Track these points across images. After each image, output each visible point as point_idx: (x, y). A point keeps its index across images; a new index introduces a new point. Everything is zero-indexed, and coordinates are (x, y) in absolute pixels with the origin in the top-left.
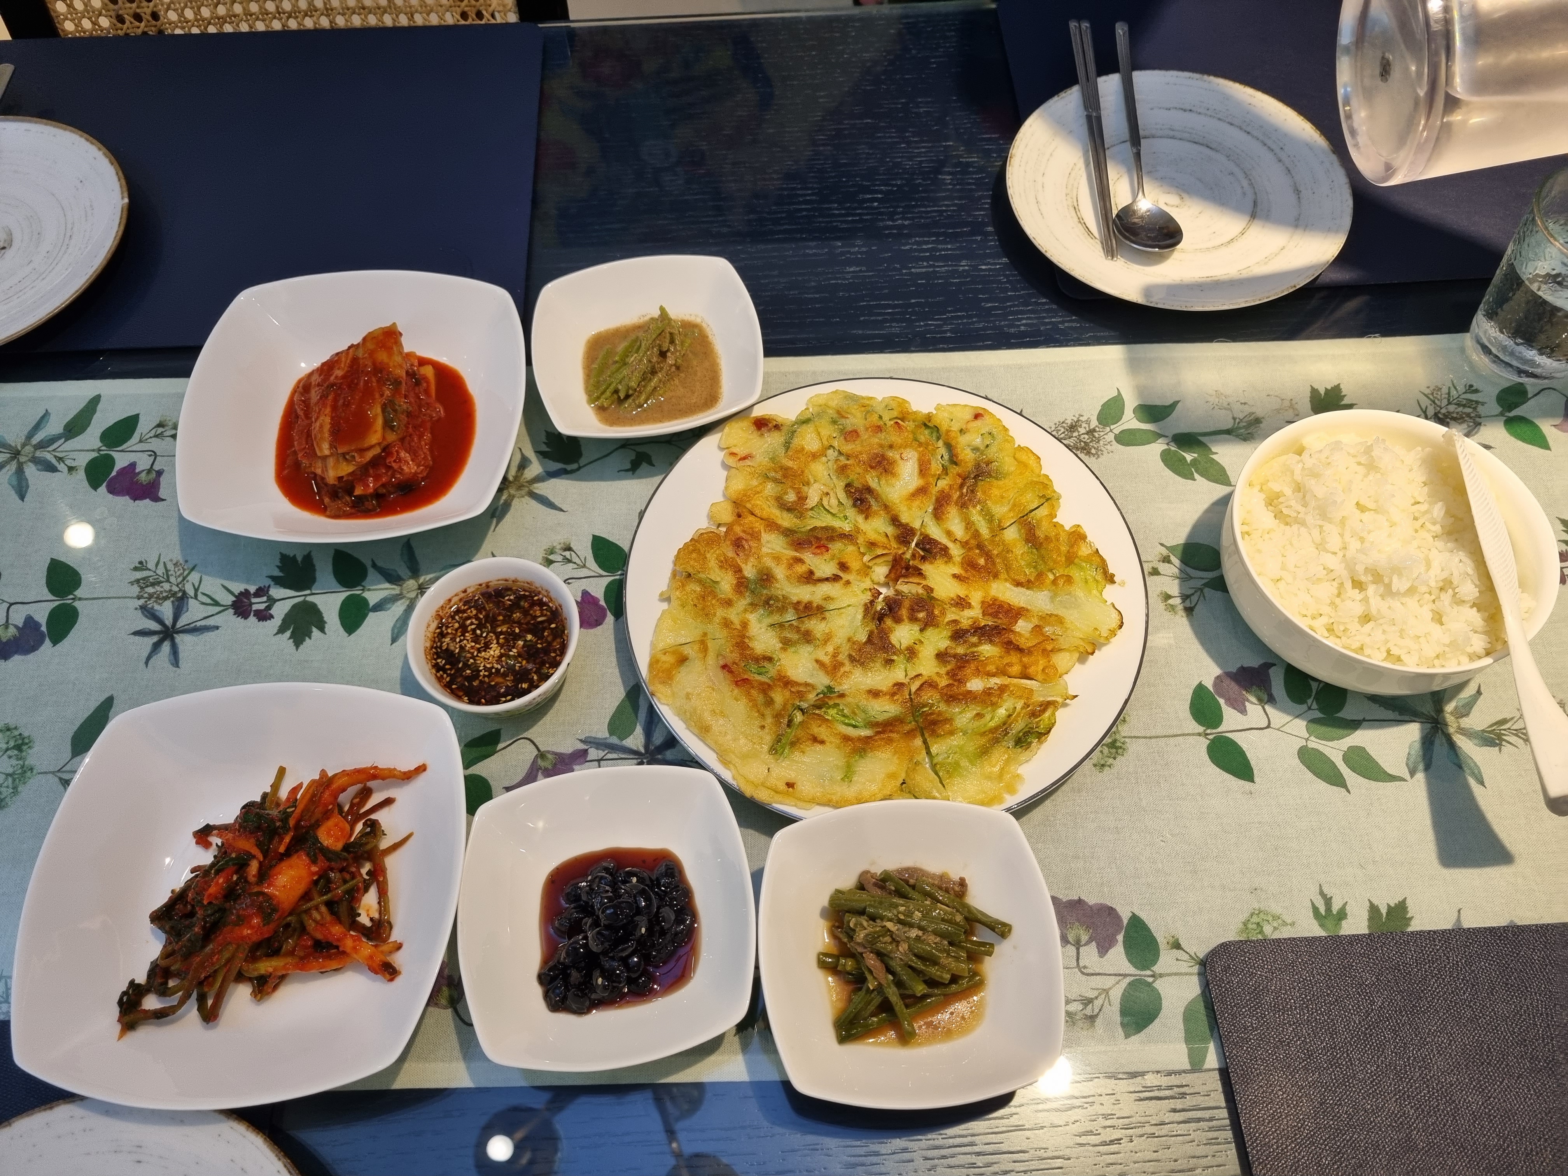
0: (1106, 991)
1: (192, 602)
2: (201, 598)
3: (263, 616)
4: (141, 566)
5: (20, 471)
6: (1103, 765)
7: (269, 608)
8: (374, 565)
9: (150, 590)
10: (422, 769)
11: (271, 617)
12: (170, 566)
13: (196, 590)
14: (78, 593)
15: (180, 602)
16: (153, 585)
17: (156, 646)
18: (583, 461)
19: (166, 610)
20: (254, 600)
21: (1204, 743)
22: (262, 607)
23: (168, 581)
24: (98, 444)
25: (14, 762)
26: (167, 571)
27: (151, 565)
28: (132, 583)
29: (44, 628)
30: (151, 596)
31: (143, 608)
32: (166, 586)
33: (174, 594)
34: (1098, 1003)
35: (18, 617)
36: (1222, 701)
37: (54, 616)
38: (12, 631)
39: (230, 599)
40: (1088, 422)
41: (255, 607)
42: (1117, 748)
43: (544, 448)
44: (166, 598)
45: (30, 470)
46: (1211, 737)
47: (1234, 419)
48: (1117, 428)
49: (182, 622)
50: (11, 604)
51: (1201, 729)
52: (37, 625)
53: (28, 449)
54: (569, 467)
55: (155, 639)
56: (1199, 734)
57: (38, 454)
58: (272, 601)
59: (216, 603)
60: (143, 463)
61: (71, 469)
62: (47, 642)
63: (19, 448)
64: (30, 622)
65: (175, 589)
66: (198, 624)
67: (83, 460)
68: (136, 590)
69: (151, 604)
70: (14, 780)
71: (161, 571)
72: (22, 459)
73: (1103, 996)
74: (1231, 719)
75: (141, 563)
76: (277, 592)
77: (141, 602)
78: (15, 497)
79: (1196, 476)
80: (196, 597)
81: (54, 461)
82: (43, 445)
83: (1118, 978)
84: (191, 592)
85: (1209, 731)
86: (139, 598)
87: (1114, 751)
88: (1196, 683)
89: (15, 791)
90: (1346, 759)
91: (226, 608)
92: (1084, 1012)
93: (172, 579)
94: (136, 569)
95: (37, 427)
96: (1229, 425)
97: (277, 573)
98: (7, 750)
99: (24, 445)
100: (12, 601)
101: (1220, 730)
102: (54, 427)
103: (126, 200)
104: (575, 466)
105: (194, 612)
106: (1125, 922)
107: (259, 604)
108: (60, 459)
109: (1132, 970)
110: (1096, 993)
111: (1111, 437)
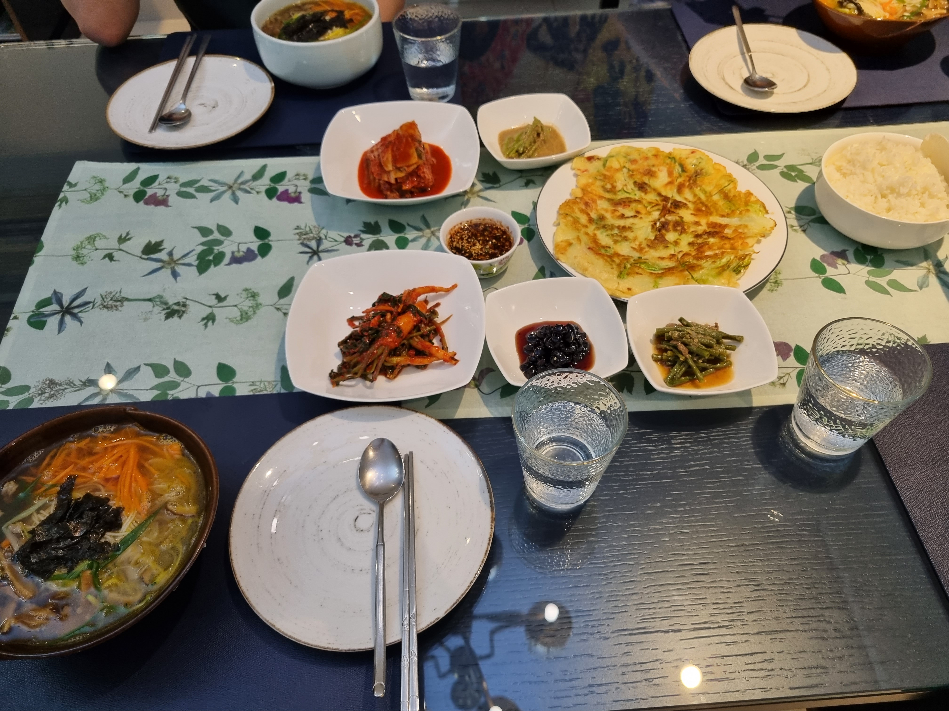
0: (789, 374)
1: (324, 241)
2: (328, 239)
3: (359, 245)
4: (298, 228)
5: (234, 193)
6: (772, 290)
7: (361, 242)
8: (408, 225)
9: (304, 236)
10: (455, 286)
11: (363, 245)
12: (312, 227)
13: (326, 236)
14: (270, 238)
15: (319, 241)
16: (305, 234)
17: (311, 258)
18: (501, 183)
19: (313, 244)
20: (354, 239)
21: (820, 280)
22: (358, 242)
23: (312, 233)
24: (269, 183)
25: (252, 302)
26: (311, 229)
27: (303, 227)
28: (295, 234)
29: (256, 252)
30: (305, 239)
31: (302, 244)
32: (311, 235)
33: (316, 238)
34: (785, 379)
35: (243, 248)
36: (825, 265)
37: (260, 248)
38: (241, 254)
39: (343, 239)
40: (743, 162)
41: (355, 242)
42: (778, 283)
43: (482, 179)
44: (312, 239)
45: (239, 193)
46: (823, 278)
47: (813, 159)
48: (757, 164)
49: (321, 248)
50: (239, 243)
51: (817, 275)
52: (253, 251)
53: (236, 185)
54: (495, 186)
55: (310, 255)
56: (817, 277)
57: (242, 187)
58: (362, 240)
59: (336, 241)
60: (292, 189)
61: (258, 192)
62: (259, 257)
63: (232, 184)
64: (249, 250)
65: (316, 236)
66: (330, 249)
67: (263, 189)
68: (297, 237)
69: (305, 242)
70: (253, 309)
71: (308, 229)
72: (234, 189)
73: (787, 376)
74: (831, 272)
75: (297, 227)
76: (363, 236)
77: (301, 241)
78: (233, 203)
79: (798, 181)
80: (326, 239)
81: (249, 190)
82: (243, 183)
83: (793, 369)
84: (323, 237)
85: (821, 276)
86: (299, 240)
87: (777, 284)
88: (812, 258)
89: (255, 312)
90: (888, 284)
91: (341, 242)
92: (780, 382)
93: (314, 232)
94: (296, 229)
95: (239, 177)
96: (811, 161)
97: (363, 229)
98: (248, 298)
99: (234, 184)
100: (239, 242)
101: (826, 275)
102: (247, 176)
103: (273, 85)
104: (498, 185)
105: (325, 245)
106: (793, 348)
107: (356, 241)
108: (252, 189)
109: (799, 365)
110: (784, 375)
111: (754, 167)
